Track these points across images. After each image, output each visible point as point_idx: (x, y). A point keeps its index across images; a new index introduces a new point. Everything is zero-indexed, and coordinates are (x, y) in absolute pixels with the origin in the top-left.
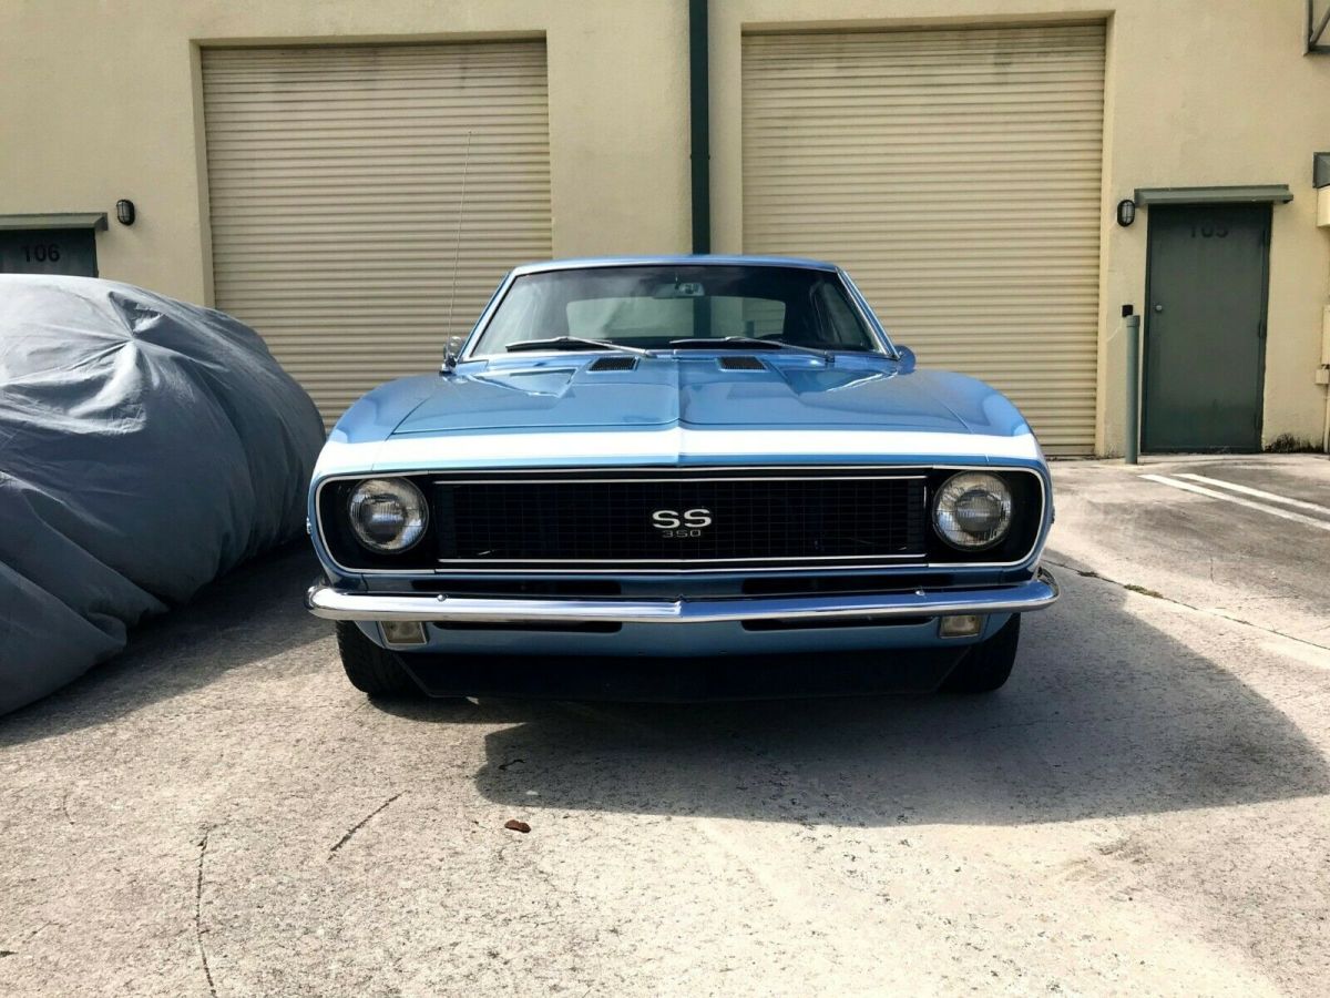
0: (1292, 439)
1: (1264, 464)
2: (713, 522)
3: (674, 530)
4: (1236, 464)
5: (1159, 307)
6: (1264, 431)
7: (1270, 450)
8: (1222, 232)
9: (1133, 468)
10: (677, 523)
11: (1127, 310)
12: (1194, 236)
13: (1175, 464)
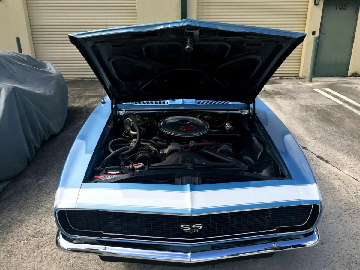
0: (357, 73)
1: (349, 83)
2: (203, 227)
3: (189, 231)
4: (341, 83)
5: (323, 32)
6: (349, 70)
7: (350, 76)
8: (345, 8)
9: (310, 84)
10: (189, 229)
11: (314, 33)
12: (336, 9)
13: (323, 83)
